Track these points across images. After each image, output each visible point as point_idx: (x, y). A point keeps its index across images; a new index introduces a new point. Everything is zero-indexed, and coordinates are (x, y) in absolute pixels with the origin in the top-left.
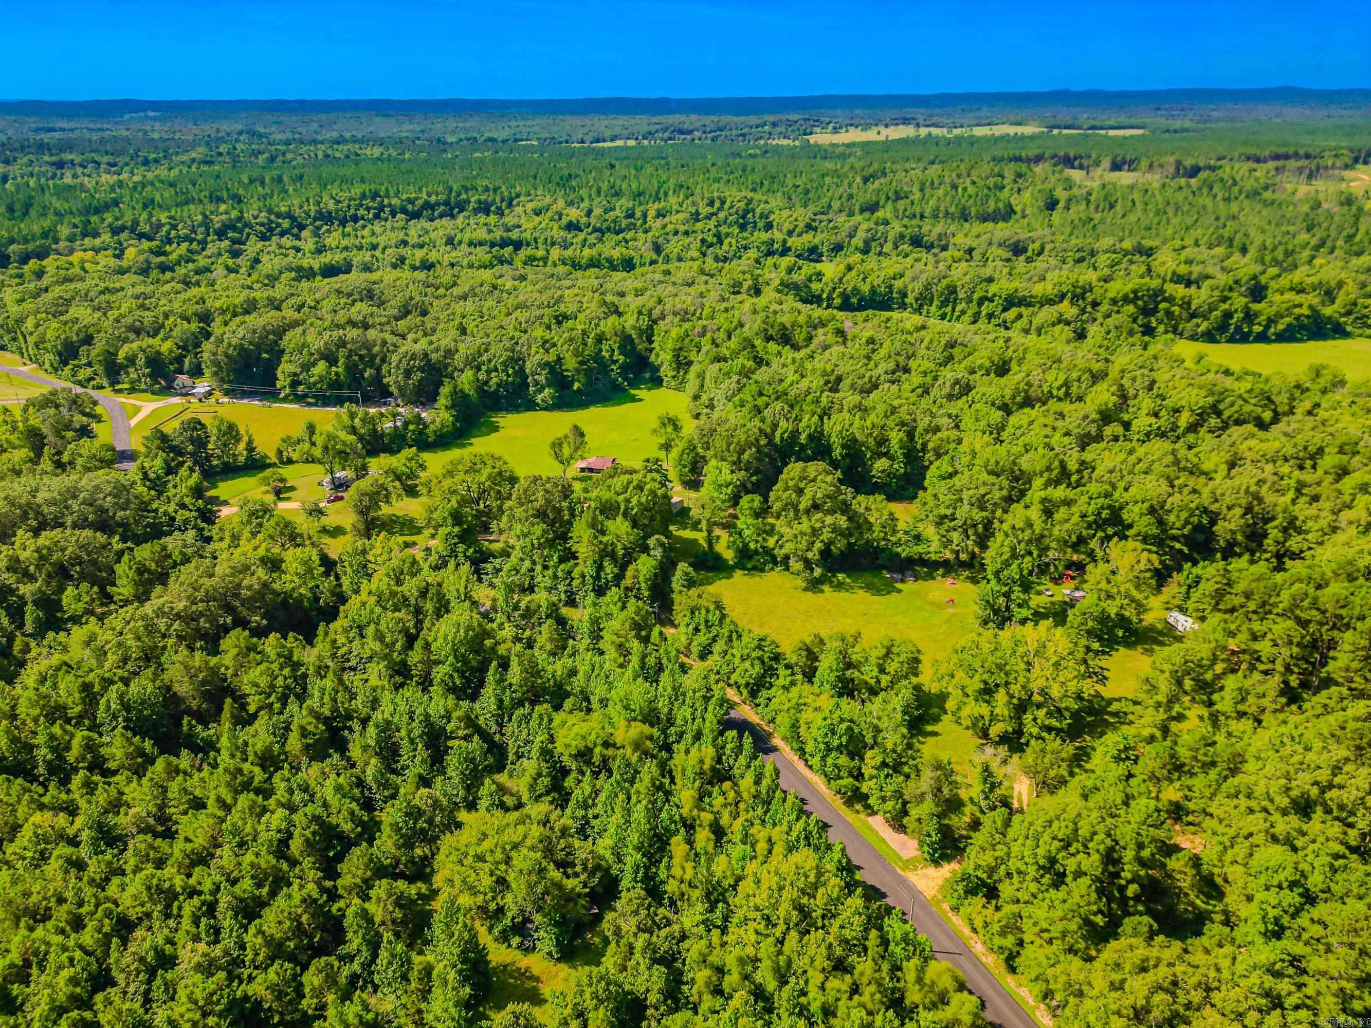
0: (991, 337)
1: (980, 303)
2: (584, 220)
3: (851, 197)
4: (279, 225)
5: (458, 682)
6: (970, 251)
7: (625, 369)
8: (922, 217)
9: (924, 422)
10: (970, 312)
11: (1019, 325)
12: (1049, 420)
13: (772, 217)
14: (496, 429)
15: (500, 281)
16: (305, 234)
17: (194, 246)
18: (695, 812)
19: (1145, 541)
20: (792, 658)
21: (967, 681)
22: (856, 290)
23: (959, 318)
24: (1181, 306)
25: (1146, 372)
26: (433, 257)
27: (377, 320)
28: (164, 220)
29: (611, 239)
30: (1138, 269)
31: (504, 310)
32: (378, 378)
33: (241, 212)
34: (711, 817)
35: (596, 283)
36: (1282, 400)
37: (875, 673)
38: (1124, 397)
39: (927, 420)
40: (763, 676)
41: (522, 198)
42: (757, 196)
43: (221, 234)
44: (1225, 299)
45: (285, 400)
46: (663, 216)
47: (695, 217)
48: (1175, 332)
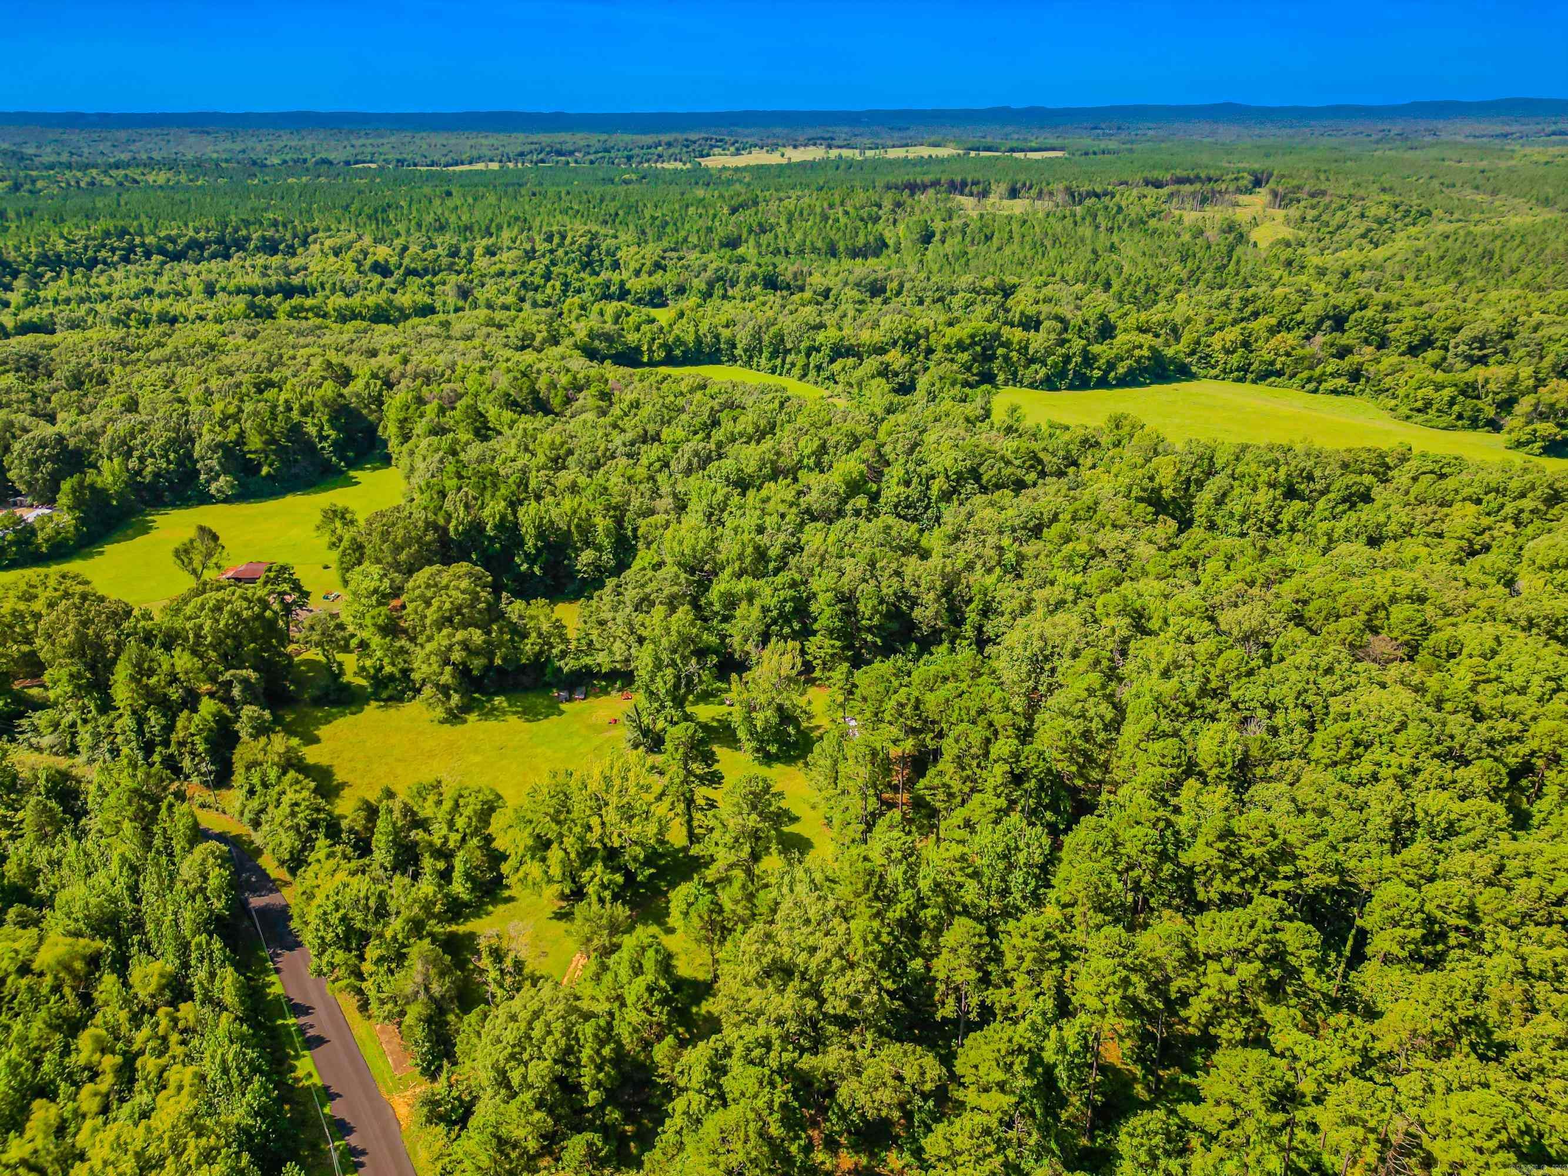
1: (808, 355)
2: (394, 260)
3: (710, 230)
6: (826, 293)
7: (340, 446)
8: (787, 253)
9: (639, 505)
10: (800, 364)
13: (619, 254)
14: (145, 529)
16: (16, 284)
18: (97, 1057)
22: (678, 338)
23: (789, 371)
24: (1018, 351)
26: (178, 307)
29: (414, 282)
34: (119, 1059)
35: (349, 338)
37: (444, 831)
41: (321, 234)
42: (603, 231)
44: (1062, 343)
46: (494, 254)
47: (530, 255)
48: (1014, 379)
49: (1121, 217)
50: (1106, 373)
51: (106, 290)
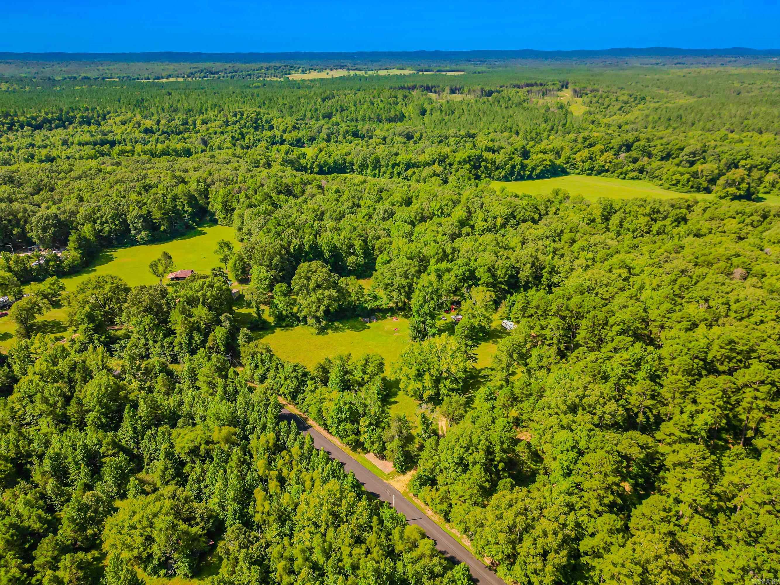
0: (401, 185)
1: (393, 167)
2: (155, 127)
3: (316, 110)
5: (104, 421)
6: (384, 139)
7: (193, 216)
8: (357, 120)
9: (371, 234)
10: (388, 172)
11: (414, 178)
12: (435, 228)
13: (272, 123)
14: (111, 259)
15: (103, 167)
18: (267, 472)
19: (487, 286)
20: (314, 374)
21: (409, 371)
23: (383, 176)
24: (491, 163)
25: (478, 198)
26: (54, 153)
27: (19, 196)
29: (174, 138)
30: (469, 145)
31: (108, 185)
32: (23, 234)
34: (277, 473)
35: (168, 164)
36: (542, 208)
37: (361, 374)
38: (470, 213)
39: (373, 232)
40: (299, 386)
41: (112, 114)
42: (262, 111)
44: (511, 159)
46: (207, 123)
47: (227, 123)
48: (490, 177)
49: (510, 102)
50: (532, 172)
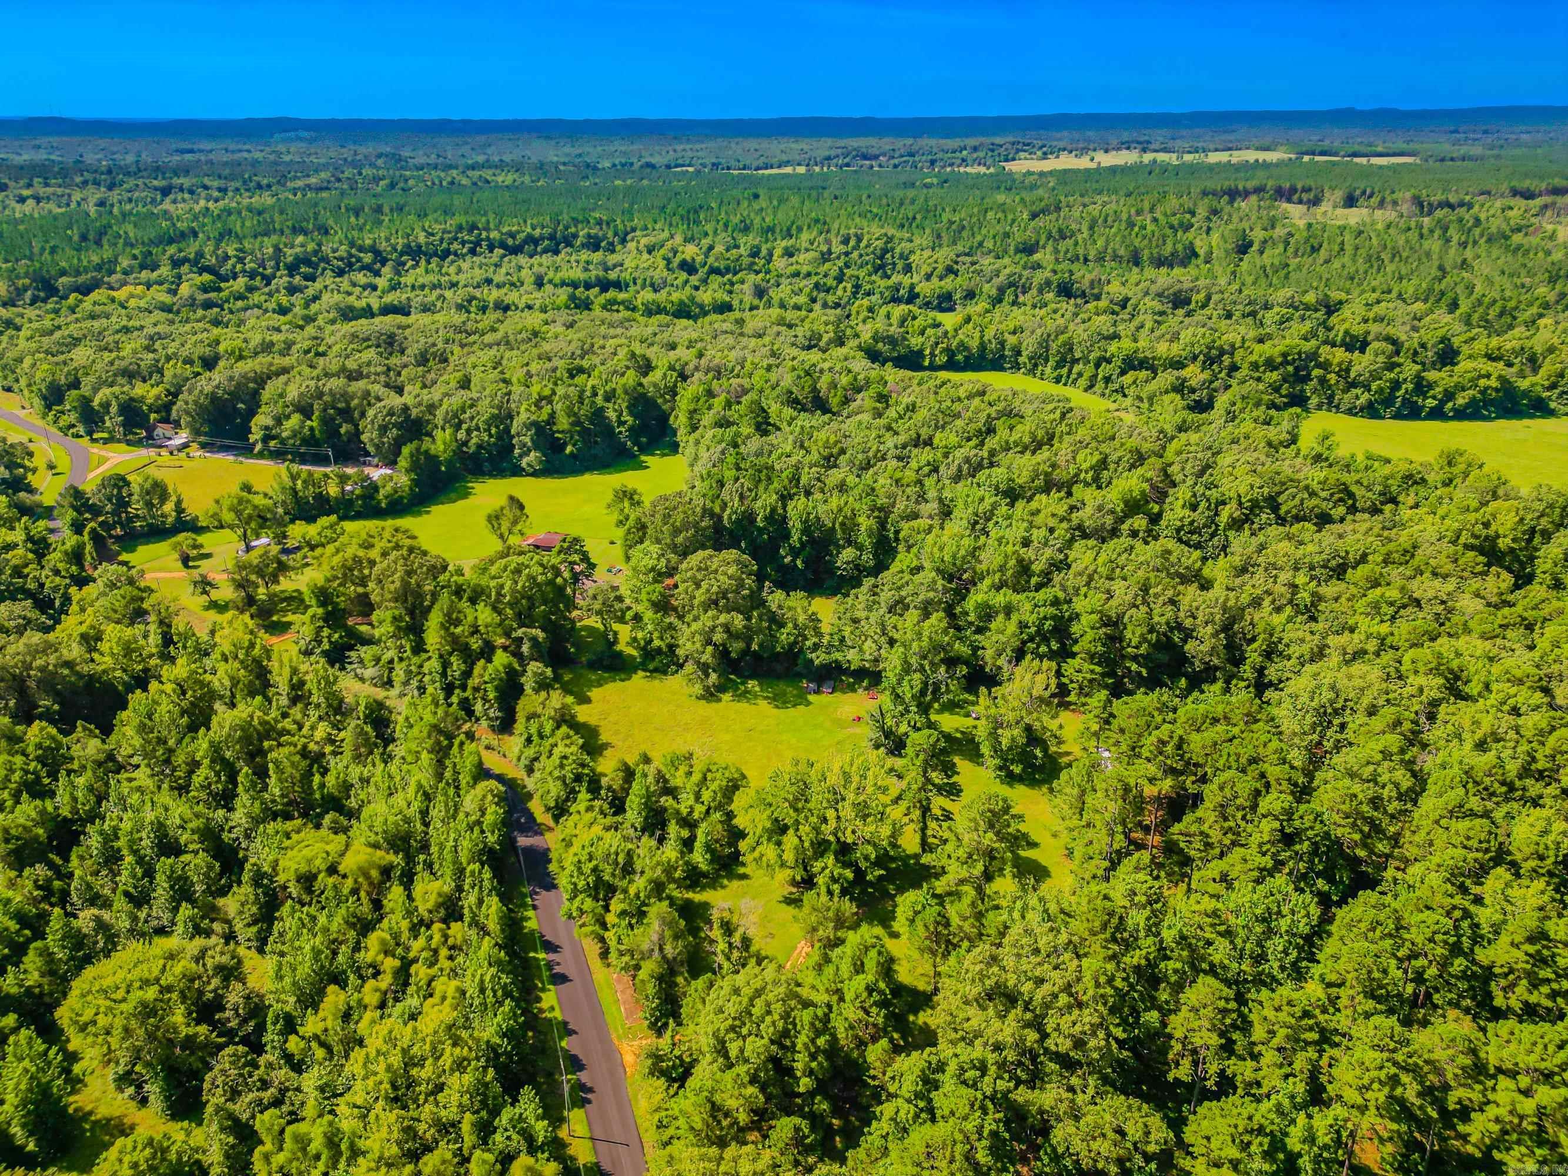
0: (1051, 407)
1: (1097, 366)
2: (699, 259)
3: (1007, 235)
4: (359, 260)
6: (1124, 303)
7: (636, 431)
8: (1086, 260)
9: (900, 506)
10: (1086, 375)
13: (912, 258)
14: (466, 494)
15: (544, 328)
16: (384, 270)
17: (258, 282)
18: (381, 957)
22: (962, 344)
23: (1075, 381)
24: (1338, 374)
26: (512, 297)
28: (231, 253)
29: (716, 280)
30: (1298, 328)
32: (355, 435)
33: (320, 245)
34: (397, 963)
35: (653, 331)
37: (691, 802)
40: (567, 799)
41: (638, 233)
42: (898, 235)
43: (292, 269)
44: (1391, 367)
45: (261, 455)
46: (791, 255)
47: (826, 257)
48: (1330, 404)
49: (1477, 231)
50: (1442, 403)
51: (455, 279)
